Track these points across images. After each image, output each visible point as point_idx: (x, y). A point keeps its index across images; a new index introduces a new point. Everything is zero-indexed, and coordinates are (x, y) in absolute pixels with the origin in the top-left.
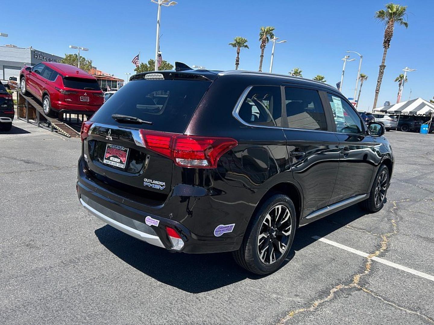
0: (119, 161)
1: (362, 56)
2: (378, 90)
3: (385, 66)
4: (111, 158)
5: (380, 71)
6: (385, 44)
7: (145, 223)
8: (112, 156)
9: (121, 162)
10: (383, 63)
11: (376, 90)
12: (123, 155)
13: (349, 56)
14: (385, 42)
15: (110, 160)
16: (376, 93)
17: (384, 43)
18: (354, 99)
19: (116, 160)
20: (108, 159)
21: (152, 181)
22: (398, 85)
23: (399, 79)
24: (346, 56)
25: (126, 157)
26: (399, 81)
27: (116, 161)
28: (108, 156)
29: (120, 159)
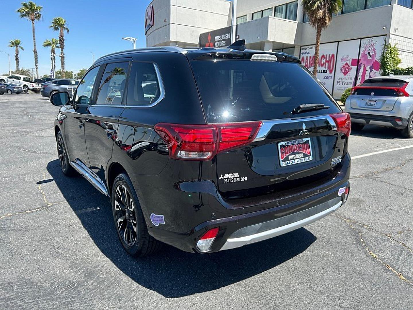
0: (302, 155)
4: (290, 157)
7: (338, 196)
8: (290, 155)
9: (305, 156)
12: (305, 148)
15: (291, 160)
19: (297, 156)
20: (287, 159)
25: (309, 148)
27: (299, 157)
28: (285, 157)
29: (302, 153)
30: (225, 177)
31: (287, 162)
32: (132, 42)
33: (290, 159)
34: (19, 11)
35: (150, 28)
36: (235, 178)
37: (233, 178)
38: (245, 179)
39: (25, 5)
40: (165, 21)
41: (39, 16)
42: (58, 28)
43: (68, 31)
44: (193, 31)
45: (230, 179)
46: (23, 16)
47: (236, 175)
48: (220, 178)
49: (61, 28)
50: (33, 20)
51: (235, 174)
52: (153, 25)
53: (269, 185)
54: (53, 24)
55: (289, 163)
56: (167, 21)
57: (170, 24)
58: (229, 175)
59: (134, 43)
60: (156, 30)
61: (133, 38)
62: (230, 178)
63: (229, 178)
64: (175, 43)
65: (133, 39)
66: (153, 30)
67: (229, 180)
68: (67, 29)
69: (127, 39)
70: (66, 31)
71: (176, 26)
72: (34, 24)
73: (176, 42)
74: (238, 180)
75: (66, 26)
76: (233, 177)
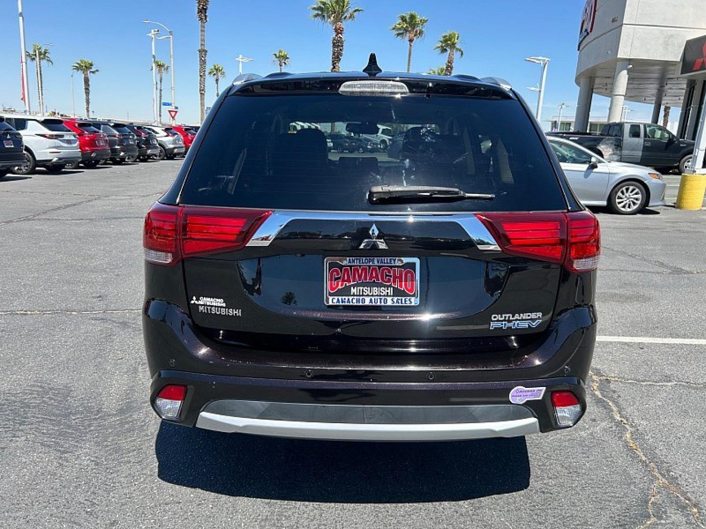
0: (390, 291)
1: (171, 32)
2: (203, 90)
3: (206, 51)
4: (354, 291)
5: (201, 59)
6: (200, 15)
7: (511, 403)
8: (354, 286)
9: (398, 293)
10: (202, 46)
11: (200, 90)
12: (400, 278)
13: (158, 31)
14: (200, 11)
16: (201, 94)
17: (198, 13)
18: (173, 105)
19: (375, 290)
20: (343, 292)
21: (513, 317)
22: (215, 82)
23: (213, 72)
24: (153, 31)
25: (413, 279)
26: (214, 74)
27: (378, 293)
28: (339, 287)
29: (390, 286)
30: (201, 302)
31: (340, 298)
32: (542, 65)
33: (352, 294)
34: (394, 29)
35: (585, 37)
36: (218, 307)
37: (215, 307)
38: (238, 313)
39: (403, 19)
40: (613, 21)
41: (421, 33)
42: (446, 49)
43: (462, 54)
44: (672, 36)
45: (209, 308)
46: (398, 35)
47: (220, 302)
48: (192, 302)
49: (451, 49)
50: (411, 41)
51: (217, 300)
52: (591, 31)
53: (297, 334)
54: (440, 44)
55: (346, 300)
56: (616, 20)
57: (622, 26)
58: (208, 301)
59: (545, 66)
60: (595, 39)
61: (543, 58)
62: (209, 306)
63: (206, 305)
64: (628, 62)
65: (545, 60)
66: (590, 41)
67: (207, 309)
68: (460, 50)
69: (532, 60)
70: (459, 53)
71: (635, 28)
72: (411, 46)
73: (630, 60)
74: (223, 312)
75: (459, 46)
76: (214, 304)
